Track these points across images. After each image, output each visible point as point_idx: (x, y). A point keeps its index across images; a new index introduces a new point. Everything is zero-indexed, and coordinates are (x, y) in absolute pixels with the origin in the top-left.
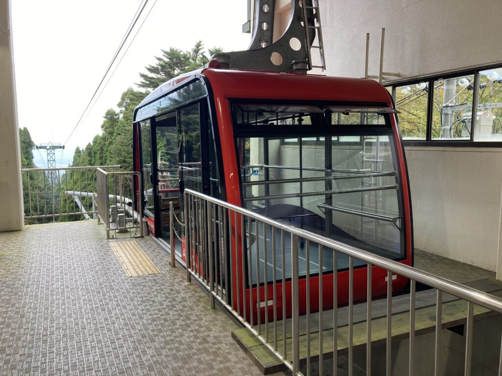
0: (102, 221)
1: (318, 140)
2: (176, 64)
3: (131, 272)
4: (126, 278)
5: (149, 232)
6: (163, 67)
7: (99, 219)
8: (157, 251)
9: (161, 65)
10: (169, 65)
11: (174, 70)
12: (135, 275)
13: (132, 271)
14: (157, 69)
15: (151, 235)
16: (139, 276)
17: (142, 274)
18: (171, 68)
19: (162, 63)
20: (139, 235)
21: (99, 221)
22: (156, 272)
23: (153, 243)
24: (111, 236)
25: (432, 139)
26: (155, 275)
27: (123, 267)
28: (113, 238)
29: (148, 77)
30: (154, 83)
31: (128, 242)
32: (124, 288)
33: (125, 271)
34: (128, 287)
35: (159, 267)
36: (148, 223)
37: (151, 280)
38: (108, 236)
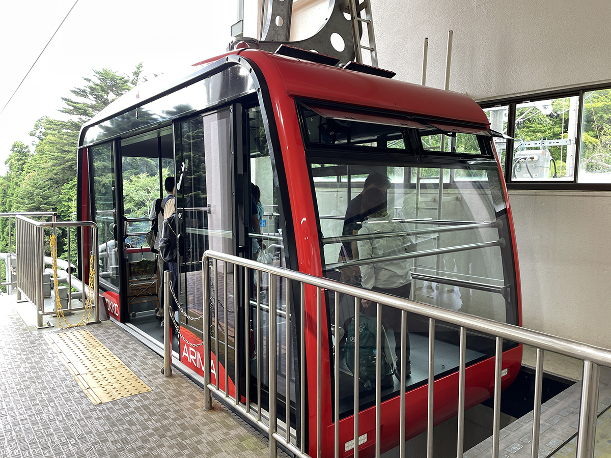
0: (24, 297)
1: (339, 180)
2: (111, 88)
3: (98, 395)
4: (92, 407)
5: (109, 314)
6: (92, 89)
7: (20, 294)
8: (131, 346)
9: (91, 88)
10: (101, 87)
11: (108, 93)
12: (106, 399)
13: (99, 391)
14: (84, 91)
15: (111, 318)
16: (114, 402)
17: (119, 397)
18: (103, 91)
19: (91, 84)
20: (93, 320)
21: (20, 298)
22: (144, 390)
23: (119, 332)
24: (45, 324)
25: (513, 180)
26: (144, 396)
27: (80, 384)
28: (49, 327)
29: (71, 102)
30: (80, 109)
31: (76, 333)
32: (94, 432)
33: (85, 392)
34: (101, 429)
35: (144, 379)
36: (107, 300)
37: (139, 408)
38: (40, 324)
